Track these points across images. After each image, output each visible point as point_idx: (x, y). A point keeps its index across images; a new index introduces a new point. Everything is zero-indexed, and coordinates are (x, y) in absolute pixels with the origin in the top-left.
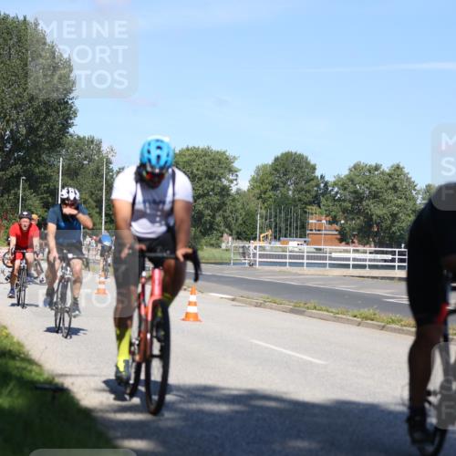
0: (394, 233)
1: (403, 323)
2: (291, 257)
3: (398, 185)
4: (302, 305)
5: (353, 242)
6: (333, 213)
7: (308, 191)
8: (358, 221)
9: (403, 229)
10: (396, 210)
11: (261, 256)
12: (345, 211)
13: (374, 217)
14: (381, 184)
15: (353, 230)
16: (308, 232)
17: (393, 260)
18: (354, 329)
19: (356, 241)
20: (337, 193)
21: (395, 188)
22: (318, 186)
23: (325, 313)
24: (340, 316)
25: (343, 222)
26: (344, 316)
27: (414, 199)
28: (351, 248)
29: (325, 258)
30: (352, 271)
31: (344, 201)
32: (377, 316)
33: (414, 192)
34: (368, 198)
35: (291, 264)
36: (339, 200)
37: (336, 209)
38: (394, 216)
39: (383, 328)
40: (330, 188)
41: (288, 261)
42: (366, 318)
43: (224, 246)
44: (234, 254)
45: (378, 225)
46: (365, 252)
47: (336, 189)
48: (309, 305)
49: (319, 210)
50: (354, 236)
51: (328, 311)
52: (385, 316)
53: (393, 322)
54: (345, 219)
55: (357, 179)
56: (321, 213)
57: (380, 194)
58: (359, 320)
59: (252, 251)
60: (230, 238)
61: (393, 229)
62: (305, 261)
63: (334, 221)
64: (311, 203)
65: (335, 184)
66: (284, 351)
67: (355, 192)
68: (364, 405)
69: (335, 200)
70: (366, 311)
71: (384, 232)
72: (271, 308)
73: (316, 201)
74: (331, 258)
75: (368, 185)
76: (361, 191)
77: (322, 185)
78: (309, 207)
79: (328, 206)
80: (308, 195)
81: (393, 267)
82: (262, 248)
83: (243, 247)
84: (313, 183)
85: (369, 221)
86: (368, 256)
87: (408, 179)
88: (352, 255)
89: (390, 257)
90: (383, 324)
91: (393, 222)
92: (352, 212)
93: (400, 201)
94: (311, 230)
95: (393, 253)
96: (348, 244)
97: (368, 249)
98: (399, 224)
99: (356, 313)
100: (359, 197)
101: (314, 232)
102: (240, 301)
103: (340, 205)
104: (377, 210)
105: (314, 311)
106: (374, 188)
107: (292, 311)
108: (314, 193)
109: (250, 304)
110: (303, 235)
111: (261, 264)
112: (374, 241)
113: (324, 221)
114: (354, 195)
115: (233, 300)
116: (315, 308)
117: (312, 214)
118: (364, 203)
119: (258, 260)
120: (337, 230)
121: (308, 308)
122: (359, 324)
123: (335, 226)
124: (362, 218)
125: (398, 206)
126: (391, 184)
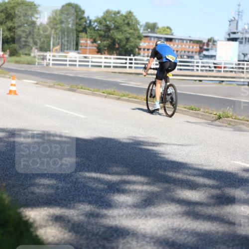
0: (127, 49)
1: (130, 96)
2: (70, 61)
3: (130, 22)
4: (75, 87)
5: (105, 53)
6: (94, 37)
7: (80, 25)
8: (108, 42)
9: (132, 47)
10: (128, 36)
11: (53, 60)
12: (100, 36)
13: (116, 40)
14: (120, 21)
15: (105, 47)
16: (80, 47)
17: (126, 63)
18: (103, 99)
19: (106, 53)
20: (96, 26)
21: (128, 24)
22: (86, 22)
23: (87, 91)
24: (96, 92)
25: (99, 42)
26: (98, 93)
27: (139, 30)
28: (103, 56)
29: (88, 62)
30: (103, 69)
31: (100, 30)
32: (116, 93)
33: (139, 26)
34: (113, 29)
35: (70, 65)
36: (98, 30)
37: (95, 35)
38: (128, 39)
39: (119, 99)
40: (92, 23)
41: (68, 63)
42: (110, 94)
43: (32, 55)
44: (38, 59)
45: (119, 44)
46: (111, 58)
47: (96, 24)
48: (78, 87)
49: (86, 36)
50: (105, 50)
51: (89, 90)
52: (120, 93)
53: (124, 96)
54: (101, 40)
55: (107, 19)
56: (87, 37)
57: (120, 27)
58: (106, 95)
59: (48, 57)
60: (36, 51)
61: (127, 46)
62: (77, 63)
63: (94, 41)
64: (82, 31)
65: (95, 21)
66: (64, 111)
67: (107, 26)
68: (106, 138)
69: (95, 30)
70: (109, 90)
71: (122, 48)
72: (58, 88)
73: (84, 30)
74: (92, 62)
75: (113, 22)
76: (110, 25)
77: (88, 22)
78: (81, 34)
79: (91, 33)
80: (80, 27)
81: (126, 67)
82: (54, 56)
83: (43, 56)
84: (83, 20)
85: (114, 42)
86: (112, 61)
87: (136, 19)
88: (103, 60)
89: (124, 61)
90: (118, 97)
91: (127, 42)
92: (104, 36)
93: (131, 31)
94: (81, 46)
95: (126, 59)
96: (101, 54)
97: (112, 57)
98: (130, 44)
99: (104, 91)
100: (108, 29)
101: (83, 47)
102: (40, 84)
103: (98, 33)
104: (118, 36)
105: (81, 90)
106: (116, 24)
107: (69, 90)
108: (83, 26)
109: (46, 86)
110: (77, 49)
111: (53, 64)
112: (116, 53)
113: (89, 42)
114: (105, 27)
115: (36, 84)
116: (82, 88)
117: (82, 37)
118: (111, 32)
119: (51, 62)
120: (95, 47)
121: (78, 88)
122: (106, 97)
123: (95, 44)
124: (110, 40)
125: (130, 34)
126: (126, 22)
